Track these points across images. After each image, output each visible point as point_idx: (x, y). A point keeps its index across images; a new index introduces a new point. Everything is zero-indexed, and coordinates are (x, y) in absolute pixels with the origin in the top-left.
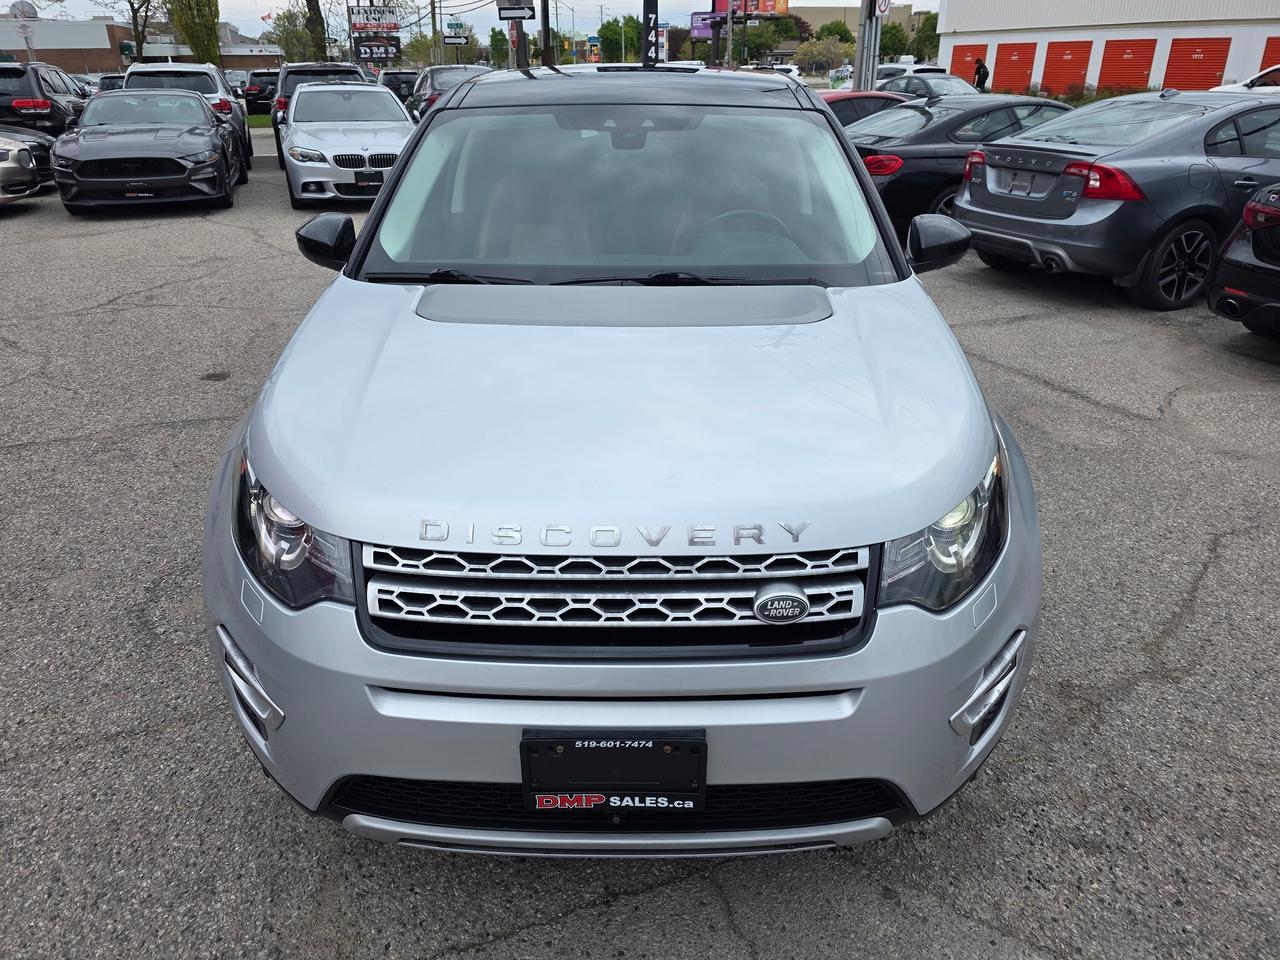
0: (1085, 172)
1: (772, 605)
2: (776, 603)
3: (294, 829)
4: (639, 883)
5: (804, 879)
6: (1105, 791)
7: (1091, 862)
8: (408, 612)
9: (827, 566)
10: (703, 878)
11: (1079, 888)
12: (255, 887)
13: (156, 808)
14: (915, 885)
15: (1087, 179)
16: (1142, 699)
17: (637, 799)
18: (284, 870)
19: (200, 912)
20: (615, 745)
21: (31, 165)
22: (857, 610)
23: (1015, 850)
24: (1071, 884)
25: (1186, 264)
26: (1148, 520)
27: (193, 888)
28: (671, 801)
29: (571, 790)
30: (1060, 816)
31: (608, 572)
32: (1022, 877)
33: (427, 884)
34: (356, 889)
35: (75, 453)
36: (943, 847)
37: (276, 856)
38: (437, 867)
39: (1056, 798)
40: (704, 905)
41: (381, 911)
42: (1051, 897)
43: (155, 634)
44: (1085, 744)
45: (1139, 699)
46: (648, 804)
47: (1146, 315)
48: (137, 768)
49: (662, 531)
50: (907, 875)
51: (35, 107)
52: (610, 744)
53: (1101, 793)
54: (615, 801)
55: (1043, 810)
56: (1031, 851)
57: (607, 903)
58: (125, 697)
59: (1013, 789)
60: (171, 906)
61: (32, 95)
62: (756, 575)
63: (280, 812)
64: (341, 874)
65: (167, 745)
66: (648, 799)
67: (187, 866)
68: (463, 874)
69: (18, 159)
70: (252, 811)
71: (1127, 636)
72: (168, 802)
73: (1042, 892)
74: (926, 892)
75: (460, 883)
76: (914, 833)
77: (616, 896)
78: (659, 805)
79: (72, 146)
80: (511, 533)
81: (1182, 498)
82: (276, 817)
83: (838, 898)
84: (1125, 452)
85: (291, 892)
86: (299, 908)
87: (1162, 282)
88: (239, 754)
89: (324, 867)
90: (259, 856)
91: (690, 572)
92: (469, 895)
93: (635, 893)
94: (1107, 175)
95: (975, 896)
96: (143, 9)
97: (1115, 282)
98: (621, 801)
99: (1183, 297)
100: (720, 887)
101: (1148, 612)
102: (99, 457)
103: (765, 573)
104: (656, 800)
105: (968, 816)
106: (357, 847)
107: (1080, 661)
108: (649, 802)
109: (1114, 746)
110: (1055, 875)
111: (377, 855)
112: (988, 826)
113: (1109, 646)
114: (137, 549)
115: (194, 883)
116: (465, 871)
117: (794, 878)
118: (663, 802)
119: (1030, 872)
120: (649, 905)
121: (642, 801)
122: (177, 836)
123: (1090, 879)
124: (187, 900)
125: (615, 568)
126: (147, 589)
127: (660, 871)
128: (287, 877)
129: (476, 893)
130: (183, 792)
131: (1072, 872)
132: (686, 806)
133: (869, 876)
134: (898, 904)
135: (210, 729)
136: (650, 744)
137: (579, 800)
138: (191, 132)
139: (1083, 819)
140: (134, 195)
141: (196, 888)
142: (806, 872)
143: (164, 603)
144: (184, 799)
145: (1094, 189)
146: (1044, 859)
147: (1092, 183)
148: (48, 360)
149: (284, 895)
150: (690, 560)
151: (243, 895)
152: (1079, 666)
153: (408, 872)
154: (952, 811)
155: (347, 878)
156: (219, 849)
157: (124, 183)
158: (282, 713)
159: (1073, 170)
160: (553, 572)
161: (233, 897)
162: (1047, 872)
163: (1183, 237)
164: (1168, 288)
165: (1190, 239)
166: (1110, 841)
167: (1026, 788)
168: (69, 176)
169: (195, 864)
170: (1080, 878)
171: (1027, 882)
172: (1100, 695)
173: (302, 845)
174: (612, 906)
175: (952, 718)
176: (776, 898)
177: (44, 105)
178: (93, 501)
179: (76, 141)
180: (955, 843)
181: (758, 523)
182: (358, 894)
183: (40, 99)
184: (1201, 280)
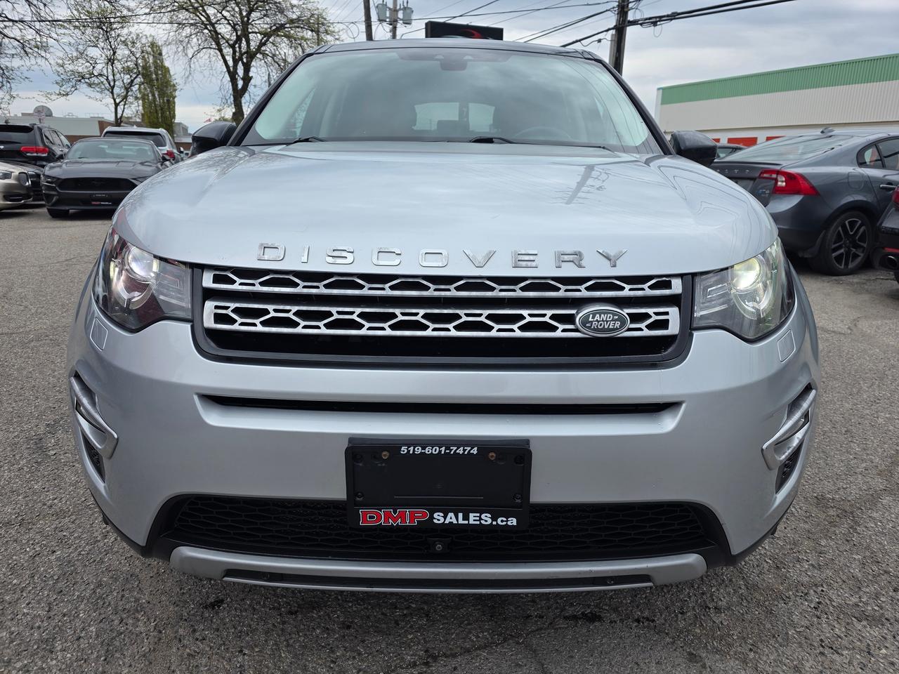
0: (774, 176)
1: (593, 318)
2: (598, 315)
3: (137, 600)
4: (457, 647)
5: (613, 645)
6: (874, 576)
7: (875, 632)
8: (242, 324)
9: (643, 289)
10: (518, 643)
11: (869, 653)
12: (91, 647)
13: (15, 581)
14: (717, 651)
15: (776, 180)
16: (888, 508)
17: (460, 515)
18: (121, 634)
19: (35, 668)
20: (440, 451)
21: (27, 184)
22: (674, 328)
23: (805, 622)
24: (861, 650)
25: (850, 242)
26: (858, 392)
27: (33, 646)
28: (494, 518)
29: (395, 505)
30: (839, 596)
31: (435, 290)
32: (815, 644)
33: (256, 646)
34: (188, 650)
35: (15, 342)
36: (738, 620)
37: (116, 622)
38: (266, 633)
39: (832, 582)
40: (520, 666)
41: (209, 670)
42: (847, 661)
43: (47, 455)
44: (847, 541)
45: (884, 508)
46: (471, 522)
47: (824, 278)
48: (6, 550)
49: (487, 254)
50: (709, 642)
51: (37, 152)
52: (435, 450)
53: (870, 577)
54: (438, 518)
55: (822, 591)
56: (819, 624)
57: (427, 664)
58: (10, 497)
59: (793, 574)
60: (9, 661)
61: (36, 143)
62: (577, 294)
63: (127, 586)
64: (176, 637)
65: (37, 533)
66: (471, 515)
67: (32, 628)
68: (291, 638)
69: (18, 178)
70: (101, 585)
71: (864, 465)
72: (27, 576)
73: (836, 657)
74: (728, 657)
75: (288, 645)
76: (709, 609)
77: (435, 658)
78: (483, 522)
79: (57, 170)
80: (344, 254)
81: (881, 379)
82: (123, 590)
83: (647, 661)
84: (830, 352)
85: (125, 653)
86: (130, 666)
87: (834, 255)
88: (99, 541)
89: (160, 632)
90: (101, 621)
91: (514, 290)
92: (296, 656)
93: (454, 656)
94: (790, 178)
95: (775, 660)
96: (123, 103)
97: (800, 255)
98: (445, 517)
99: (849, 267)
100: (535, 651)
101: (875, 449)
102: (32, 344)
103: (585, 294)
104: (480, 517)
105: (756, 595)
106: (194, 615)
107: (829, 482)
108: (473, 518)
109: (873, 542)
110: (845, 642)
111: (212, 621)
112: (776, 603)
113: (850, 471)
114: (47, 399)
115: (35, 643)
116: (294, 636)
117: (602, 644)
118: (487, 519)
119: (821, 640)
120: (467, 666)
121: (466, 518)
122: (28, 604)
123: (878, 646)
124: (25, 658)
125: (443, 287)
126: (48, 425)
127: (478, 637)
128: (124, 640)
129: (302, 654)
130: (42, 569)
131: (860, 640)
132: (509, 523)
133: (673, 643)
134: (704, 666)
135: (77, 522)
136: (475, 451)
137: (402, 516)
138: (142, 164)
139: (860, 598)
140: (98, 203)
141: (35, 647)
142: (615, 639)
143: (60, 434)
144: (41, 575)
145: (782, 187)
146: (832, 629)
147: (779, 183)
148: (11, 289)
149: (117, 655)
150: (514, 281)
151: (79, 654)
152: (829, 486)
153: (239, 636)
154: (741, 591)
155: (180, 640)
156: (64, 615)
157: (91, 195)
158: (116, 436)
159: (765, 175)
160: (383, 289)
161: (69, 655)
162: (837, 640)
163: (847, 222)
164: (839, 259)
165: (852, 224)
166: (888, 615)
167: (803, 574)
168: (54, 189)
169: (39, 627)
170: (868, 645)
171: (821, 648)
172: (852, 505)
173: (142, 613)
174: (432, 666)
175: (764, 447)
176: (588, 661)
177: (43, 151)
178: (20, 369)
179: (60, 166)
180: (748, 617)
181: (577, 249)
182: (189, 655)
183: (41, 146)
184: (862, 255)
